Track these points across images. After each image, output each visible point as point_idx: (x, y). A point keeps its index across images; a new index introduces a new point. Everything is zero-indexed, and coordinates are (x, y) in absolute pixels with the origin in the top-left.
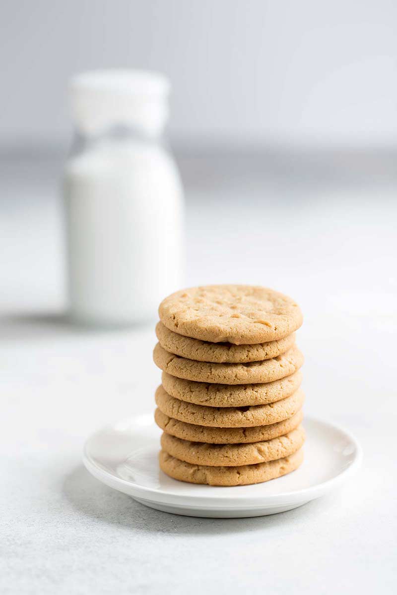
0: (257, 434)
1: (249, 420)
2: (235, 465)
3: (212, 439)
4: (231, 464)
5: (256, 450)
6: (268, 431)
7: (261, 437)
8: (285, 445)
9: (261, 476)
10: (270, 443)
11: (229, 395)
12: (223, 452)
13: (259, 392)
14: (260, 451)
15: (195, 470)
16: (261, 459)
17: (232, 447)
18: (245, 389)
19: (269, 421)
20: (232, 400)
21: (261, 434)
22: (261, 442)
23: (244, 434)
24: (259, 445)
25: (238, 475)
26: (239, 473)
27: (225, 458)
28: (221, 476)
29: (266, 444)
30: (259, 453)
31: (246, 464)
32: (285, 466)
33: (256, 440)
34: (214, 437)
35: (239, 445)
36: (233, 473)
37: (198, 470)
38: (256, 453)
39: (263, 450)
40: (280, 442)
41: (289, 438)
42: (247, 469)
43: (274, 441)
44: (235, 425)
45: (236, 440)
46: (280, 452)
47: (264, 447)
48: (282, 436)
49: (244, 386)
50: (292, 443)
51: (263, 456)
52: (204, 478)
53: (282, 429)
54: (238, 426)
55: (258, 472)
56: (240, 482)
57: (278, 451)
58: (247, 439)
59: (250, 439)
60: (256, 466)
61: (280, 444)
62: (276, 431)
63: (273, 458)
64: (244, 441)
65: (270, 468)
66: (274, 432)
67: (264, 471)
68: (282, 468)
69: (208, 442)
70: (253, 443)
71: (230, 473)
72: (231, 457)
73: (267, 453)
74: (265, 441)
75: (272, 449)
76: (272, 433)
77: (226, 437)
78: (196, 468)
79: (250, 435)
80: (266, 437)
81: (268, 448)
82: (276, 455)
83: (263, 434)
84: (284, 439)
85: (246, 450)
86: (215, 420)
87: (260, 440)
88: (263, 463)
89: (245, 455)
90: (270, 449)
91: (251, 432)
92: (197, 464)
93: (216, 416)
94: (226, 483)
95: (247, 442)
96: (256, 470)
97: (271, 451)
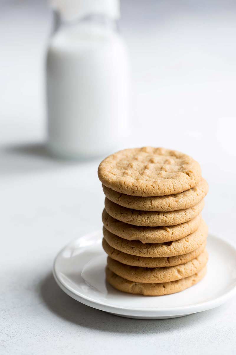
0: (177, 260)
1: (172, 252)
2: (162, 282)
3: (146, 265)
4: (159, 282)
5: (176, 271)
6: (185, 257)
7: (180, 262)
8: (196, 266)
9: (180, 288)
10: (186, 265)
11: (146, 218)
12: (154, 274)
13: (168, 217)
14: (179, 271)
15: (133, 285)
16: (179, 277)
17: (159, 269)
18: (158, 215)
19: (186, 252)
20: (149, 222)
21: (179, 260)
22: (180, 265)
23: (168, 261)
24: (178, 267)
25: (164, 289)
26: (164, 287)
27: (155, 278)
28: (152, 290)
29: (183, 266)
30: (179, 273)
31: (170, 281)
32: (195, 279)
33: (176, 264)
34: (147, 264)
35: (165, 268)
36: (160, 287)
37: (136, 285)
38: (176, 273)
39: (181, 271)
40: (192, 264)
41: (198, 260)
42: (170, 284)
43: (188, 263)
44: (162, 256)
45: (163, 265)
46: (193, 271)
47: (182, 268)
48: (193, 259)
49: (158, 213)
50: (200, 263)
51: (181, 275)
52: (140, 290)
53: (194, 255)
54: (164, 256)
55: (177, 286)
56: (165, 293)
57: (191, 270)
58: (170, 264)
59: (172, 264)
60: (177, 281)
61: (193, 265)
62: (190, 256)
63: (188, 275)
64: (168, 265)
65: (186, 282)
66: (188, 258)
67: (181, 284)
68: (194, 280)
69: (143, 267)
70: (174, 267)
71: (158, 287)
72: (159, 277)
73: (184, 273)
74: (182, 264)
75: (187, 270)
76: (187, 258)
77: (156, 263)
78: (134, 284)
79: (172, 261)
80: (183, 261)
81: (184, 269)
82: (190, 274)
83: (181, 260)
84: (195, 262)
85: (170, 271)
86: (148, 253)
87: (179, 264)
88: (181, 279)
89: (169, 275)
90: (186, 270)
91: (173, 259)
92: (135, 281)
93: (149, 250)
94: (156, 294)
95: (171, 266)
96: (176, 284)
97: (187, 271)
